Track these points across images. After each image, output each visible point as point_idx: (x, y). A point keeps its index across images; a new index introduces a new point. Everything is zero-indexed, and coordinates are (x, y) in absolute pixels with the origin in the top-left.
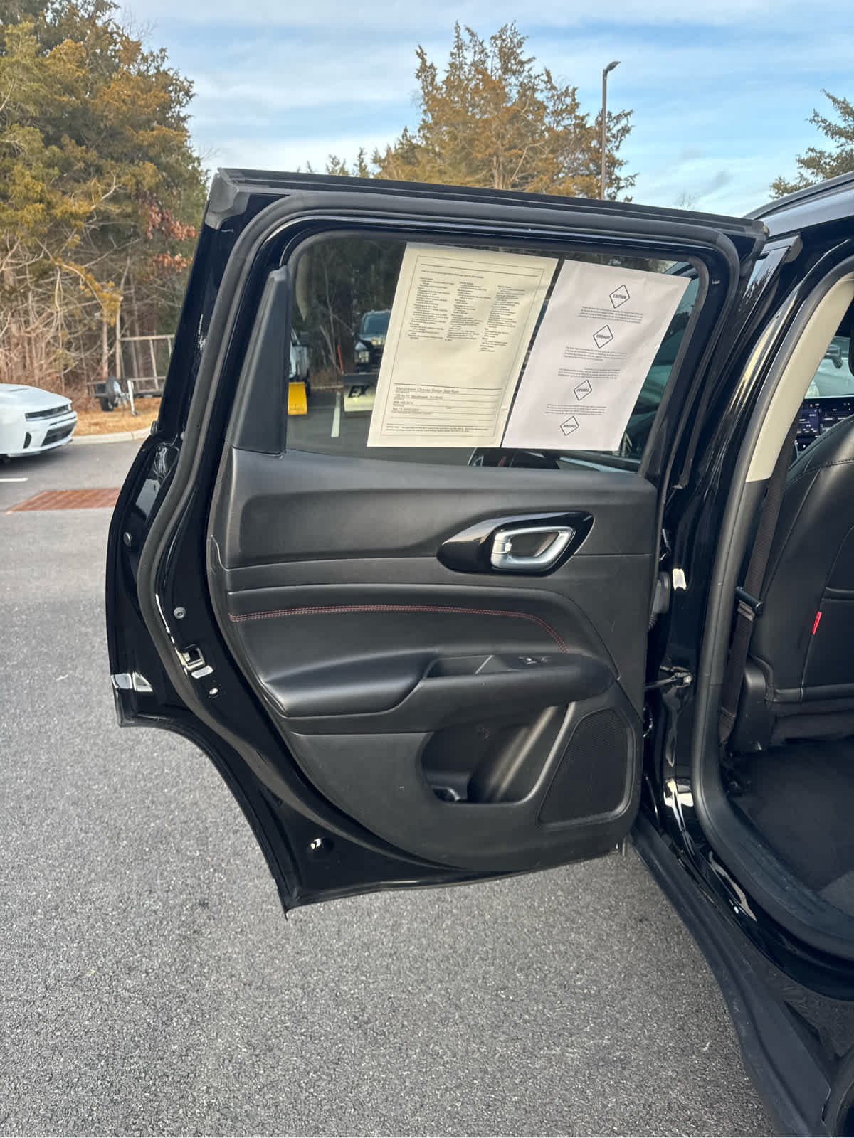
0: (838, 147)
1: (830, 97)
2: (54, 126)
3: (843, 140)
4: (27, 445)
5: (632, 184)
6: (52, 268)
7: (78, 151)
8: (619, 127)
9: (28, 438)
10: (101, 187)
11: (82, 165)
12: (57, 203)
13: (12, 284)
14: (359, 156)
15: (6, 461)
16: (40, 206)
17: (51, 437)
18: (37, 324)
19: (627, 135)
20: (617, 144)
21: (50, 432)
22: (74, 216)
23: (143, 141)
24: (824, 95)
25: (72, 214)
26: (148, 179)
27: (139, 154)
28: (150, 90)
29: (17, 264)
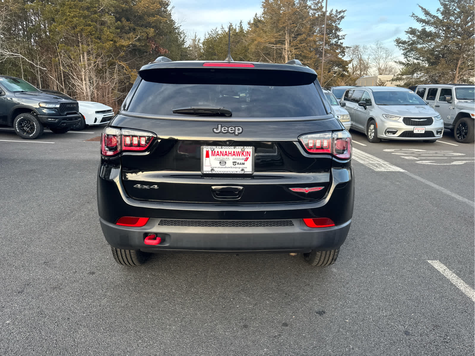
0: (422, 27)
1: (421, 7)
2: (119, 14)
3: (424, 24)
4: (95, 122)
5: (343, 38)
6: (115, 63)
7: (127, 23)
8: (340, 16)
9: (96, 120)
10: (134, 36)
11: (128, 28)
12: (118, 41)
13: (101, 68)
14: (240, 23)
15: (88, 127)
16: (112, 42)
17: (104, 120)
18: (108, 82)
19: (343, 19)
20: (339, 22)
21: (103, 118)
22: (123, 46)
23: (150, 21)
24: (418, 6)
25: (122, 45)
26: (151, 34)
27: (148, 25)
28: (154, 3)
29: (102, 61)
